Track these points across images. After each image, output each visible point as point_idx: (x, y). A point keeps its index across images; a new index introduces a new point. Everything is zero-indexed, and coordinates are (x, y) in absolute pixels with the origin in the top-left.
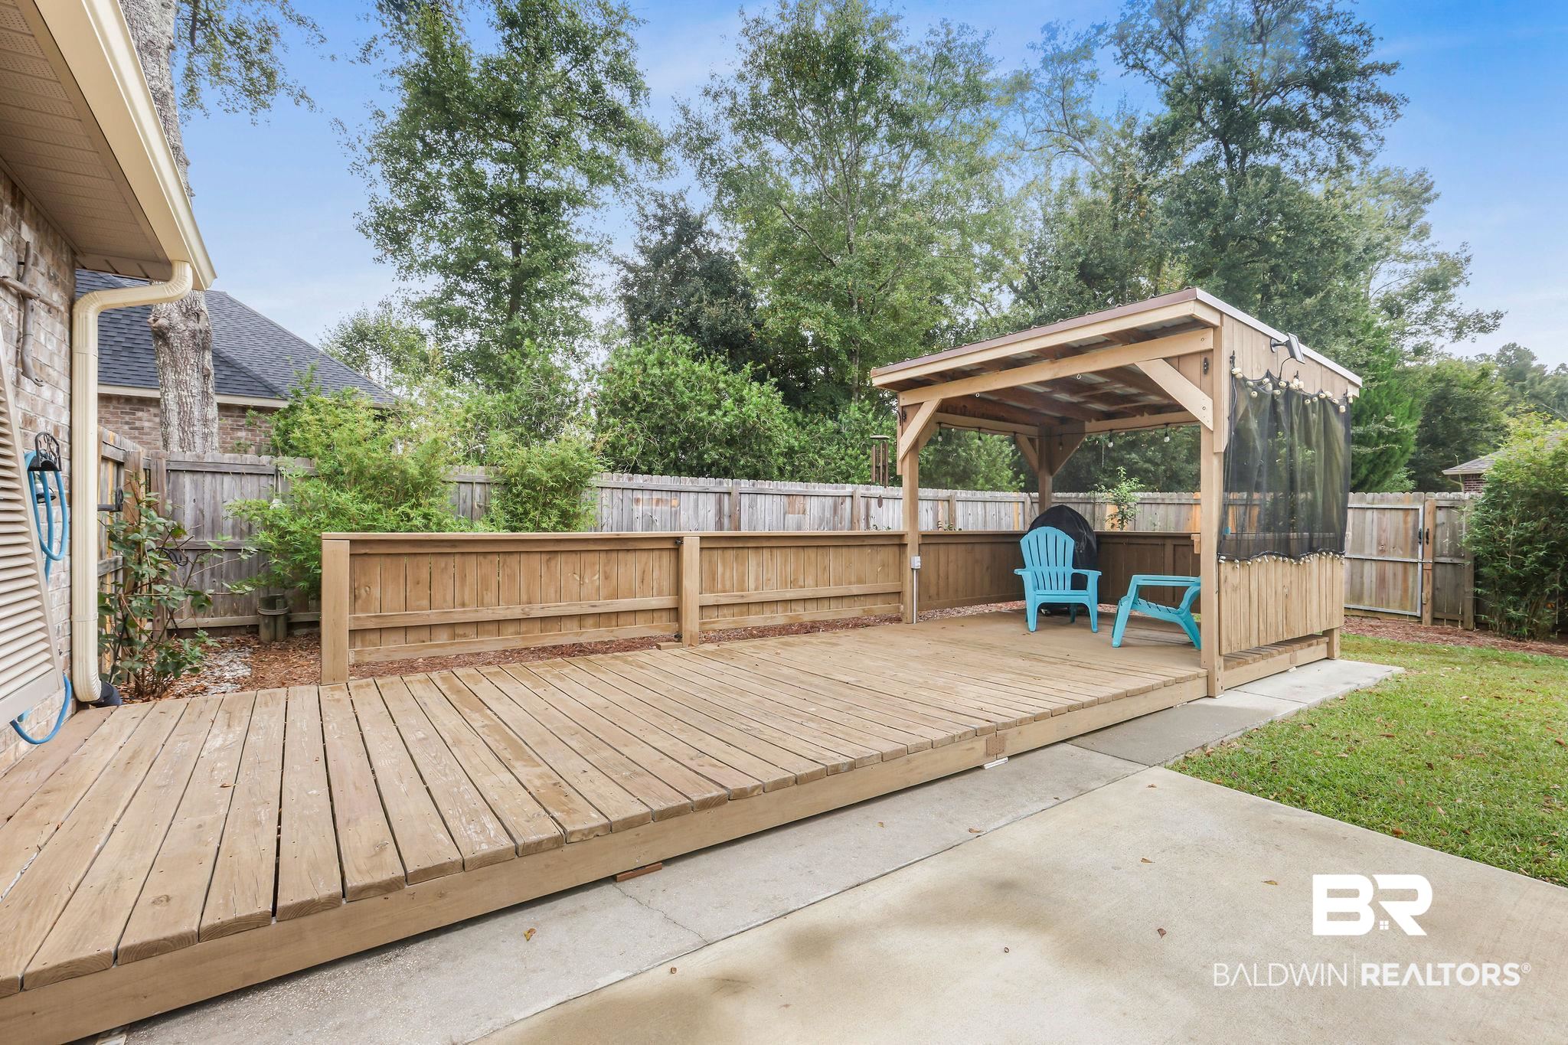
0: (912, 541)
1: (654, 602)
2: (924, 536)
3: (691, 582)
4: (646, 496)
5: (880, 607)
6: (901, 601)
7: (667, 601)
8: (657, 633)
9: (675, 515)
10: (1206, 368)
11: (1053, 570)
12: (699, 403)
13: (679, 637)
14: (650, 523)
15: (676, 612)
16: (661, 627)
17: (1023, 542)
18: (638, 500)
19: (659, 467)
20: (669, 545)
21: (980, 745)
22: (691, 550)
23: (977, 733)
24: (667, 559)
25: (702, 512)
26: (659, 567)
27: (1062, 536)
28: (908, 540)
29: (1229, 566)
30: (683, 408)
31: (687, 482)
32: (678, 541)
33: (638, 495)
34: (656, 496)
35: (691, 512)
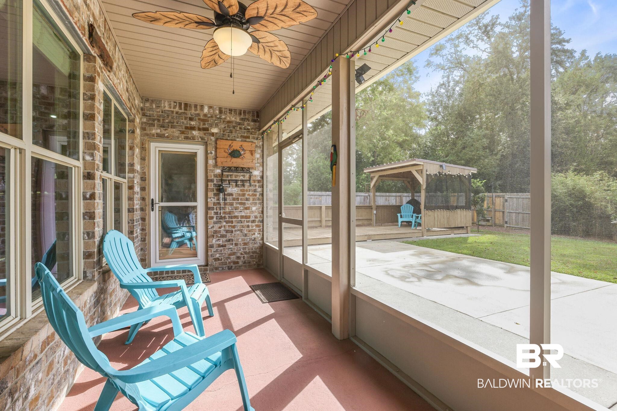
0: (374, 207)
1: (316, 219)
2: (377, 206)
3: (323, 215)
4: (313, 197)
5: (366, 222)
6: (372, 221)
7: (319, 219)
8: (317, 225)
9: (321, 201)
10: (422, 172)
11: (408, 214)
12: (327, 172)
13: (321, 226)
14: (315, 204)
15: (320, 221)
16: (317, 224)
17: (401, 207)
18: (311, 198)
19: (316, 189)
20: (319, 208)
21: (366, 237)
22: (324, 209)
23: (366, 235)
24: (318, 211)
25: (327, 201)
26: (317, 212)
27: (411, 206)
28: (373, 207)
29: (427, 211)
30: (322, 174)
31: (324, 193)
32: (321, 207)
33: (312, 197)
34: (316, 197)
35: (325, 201)
